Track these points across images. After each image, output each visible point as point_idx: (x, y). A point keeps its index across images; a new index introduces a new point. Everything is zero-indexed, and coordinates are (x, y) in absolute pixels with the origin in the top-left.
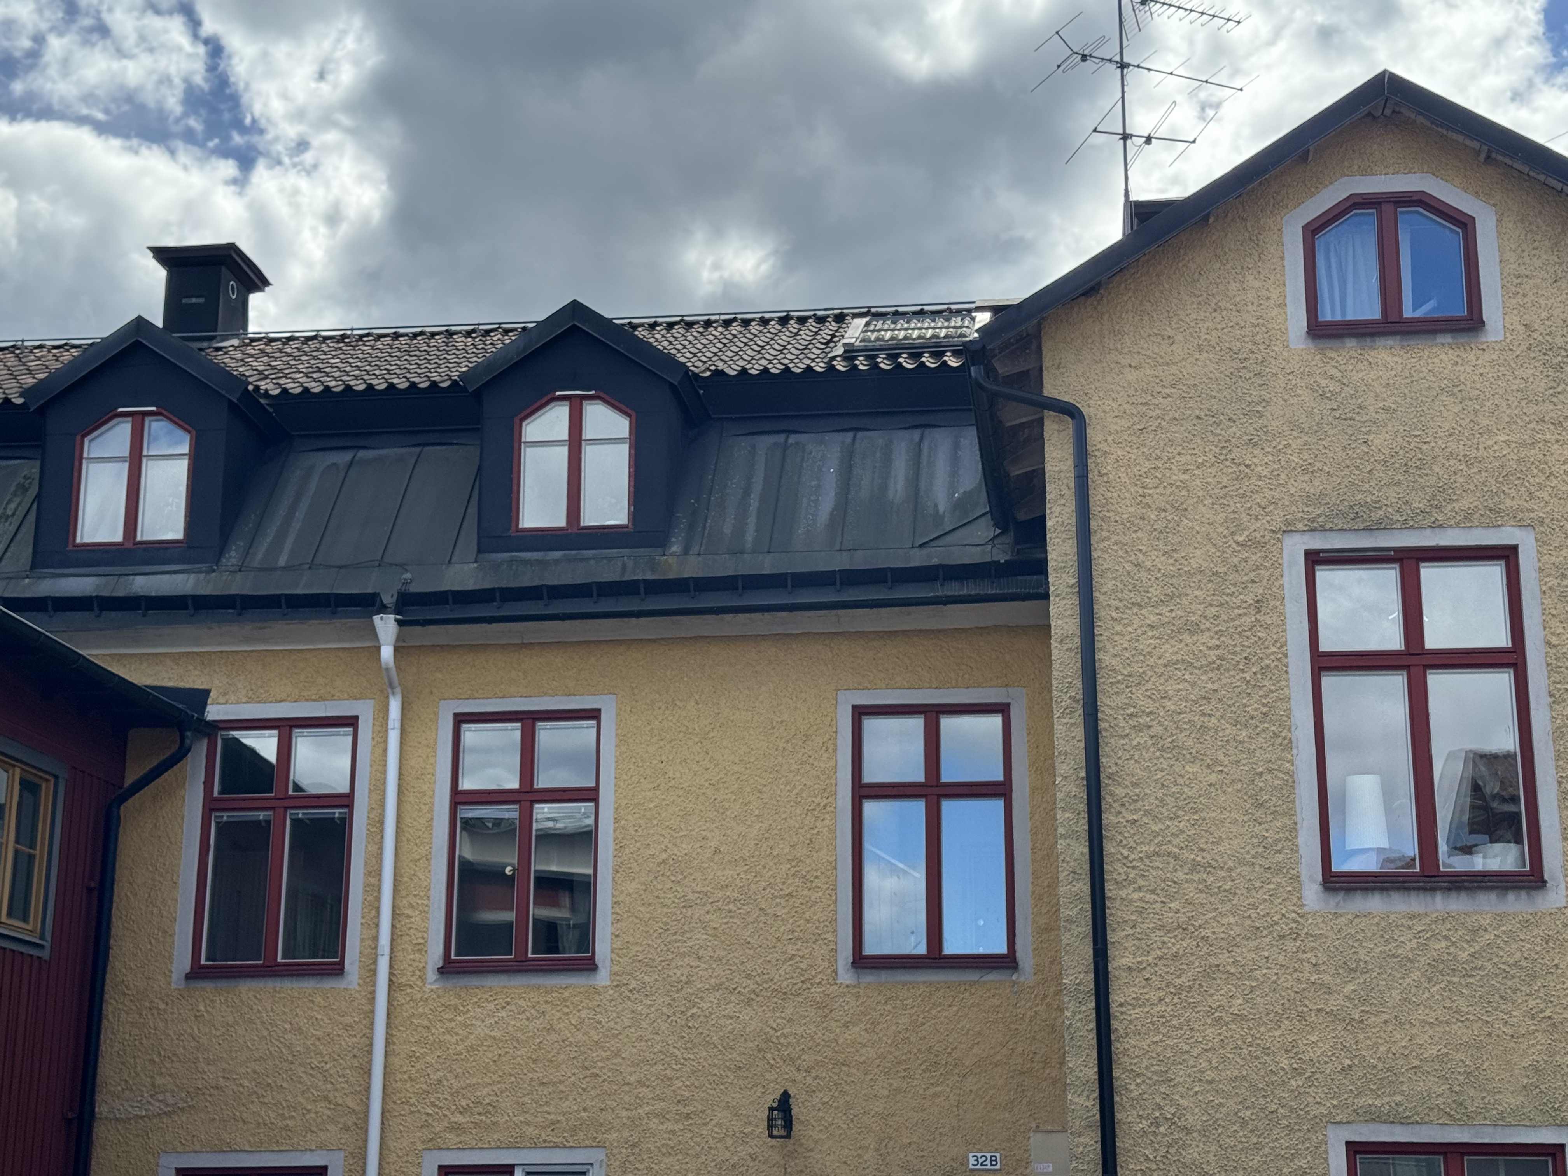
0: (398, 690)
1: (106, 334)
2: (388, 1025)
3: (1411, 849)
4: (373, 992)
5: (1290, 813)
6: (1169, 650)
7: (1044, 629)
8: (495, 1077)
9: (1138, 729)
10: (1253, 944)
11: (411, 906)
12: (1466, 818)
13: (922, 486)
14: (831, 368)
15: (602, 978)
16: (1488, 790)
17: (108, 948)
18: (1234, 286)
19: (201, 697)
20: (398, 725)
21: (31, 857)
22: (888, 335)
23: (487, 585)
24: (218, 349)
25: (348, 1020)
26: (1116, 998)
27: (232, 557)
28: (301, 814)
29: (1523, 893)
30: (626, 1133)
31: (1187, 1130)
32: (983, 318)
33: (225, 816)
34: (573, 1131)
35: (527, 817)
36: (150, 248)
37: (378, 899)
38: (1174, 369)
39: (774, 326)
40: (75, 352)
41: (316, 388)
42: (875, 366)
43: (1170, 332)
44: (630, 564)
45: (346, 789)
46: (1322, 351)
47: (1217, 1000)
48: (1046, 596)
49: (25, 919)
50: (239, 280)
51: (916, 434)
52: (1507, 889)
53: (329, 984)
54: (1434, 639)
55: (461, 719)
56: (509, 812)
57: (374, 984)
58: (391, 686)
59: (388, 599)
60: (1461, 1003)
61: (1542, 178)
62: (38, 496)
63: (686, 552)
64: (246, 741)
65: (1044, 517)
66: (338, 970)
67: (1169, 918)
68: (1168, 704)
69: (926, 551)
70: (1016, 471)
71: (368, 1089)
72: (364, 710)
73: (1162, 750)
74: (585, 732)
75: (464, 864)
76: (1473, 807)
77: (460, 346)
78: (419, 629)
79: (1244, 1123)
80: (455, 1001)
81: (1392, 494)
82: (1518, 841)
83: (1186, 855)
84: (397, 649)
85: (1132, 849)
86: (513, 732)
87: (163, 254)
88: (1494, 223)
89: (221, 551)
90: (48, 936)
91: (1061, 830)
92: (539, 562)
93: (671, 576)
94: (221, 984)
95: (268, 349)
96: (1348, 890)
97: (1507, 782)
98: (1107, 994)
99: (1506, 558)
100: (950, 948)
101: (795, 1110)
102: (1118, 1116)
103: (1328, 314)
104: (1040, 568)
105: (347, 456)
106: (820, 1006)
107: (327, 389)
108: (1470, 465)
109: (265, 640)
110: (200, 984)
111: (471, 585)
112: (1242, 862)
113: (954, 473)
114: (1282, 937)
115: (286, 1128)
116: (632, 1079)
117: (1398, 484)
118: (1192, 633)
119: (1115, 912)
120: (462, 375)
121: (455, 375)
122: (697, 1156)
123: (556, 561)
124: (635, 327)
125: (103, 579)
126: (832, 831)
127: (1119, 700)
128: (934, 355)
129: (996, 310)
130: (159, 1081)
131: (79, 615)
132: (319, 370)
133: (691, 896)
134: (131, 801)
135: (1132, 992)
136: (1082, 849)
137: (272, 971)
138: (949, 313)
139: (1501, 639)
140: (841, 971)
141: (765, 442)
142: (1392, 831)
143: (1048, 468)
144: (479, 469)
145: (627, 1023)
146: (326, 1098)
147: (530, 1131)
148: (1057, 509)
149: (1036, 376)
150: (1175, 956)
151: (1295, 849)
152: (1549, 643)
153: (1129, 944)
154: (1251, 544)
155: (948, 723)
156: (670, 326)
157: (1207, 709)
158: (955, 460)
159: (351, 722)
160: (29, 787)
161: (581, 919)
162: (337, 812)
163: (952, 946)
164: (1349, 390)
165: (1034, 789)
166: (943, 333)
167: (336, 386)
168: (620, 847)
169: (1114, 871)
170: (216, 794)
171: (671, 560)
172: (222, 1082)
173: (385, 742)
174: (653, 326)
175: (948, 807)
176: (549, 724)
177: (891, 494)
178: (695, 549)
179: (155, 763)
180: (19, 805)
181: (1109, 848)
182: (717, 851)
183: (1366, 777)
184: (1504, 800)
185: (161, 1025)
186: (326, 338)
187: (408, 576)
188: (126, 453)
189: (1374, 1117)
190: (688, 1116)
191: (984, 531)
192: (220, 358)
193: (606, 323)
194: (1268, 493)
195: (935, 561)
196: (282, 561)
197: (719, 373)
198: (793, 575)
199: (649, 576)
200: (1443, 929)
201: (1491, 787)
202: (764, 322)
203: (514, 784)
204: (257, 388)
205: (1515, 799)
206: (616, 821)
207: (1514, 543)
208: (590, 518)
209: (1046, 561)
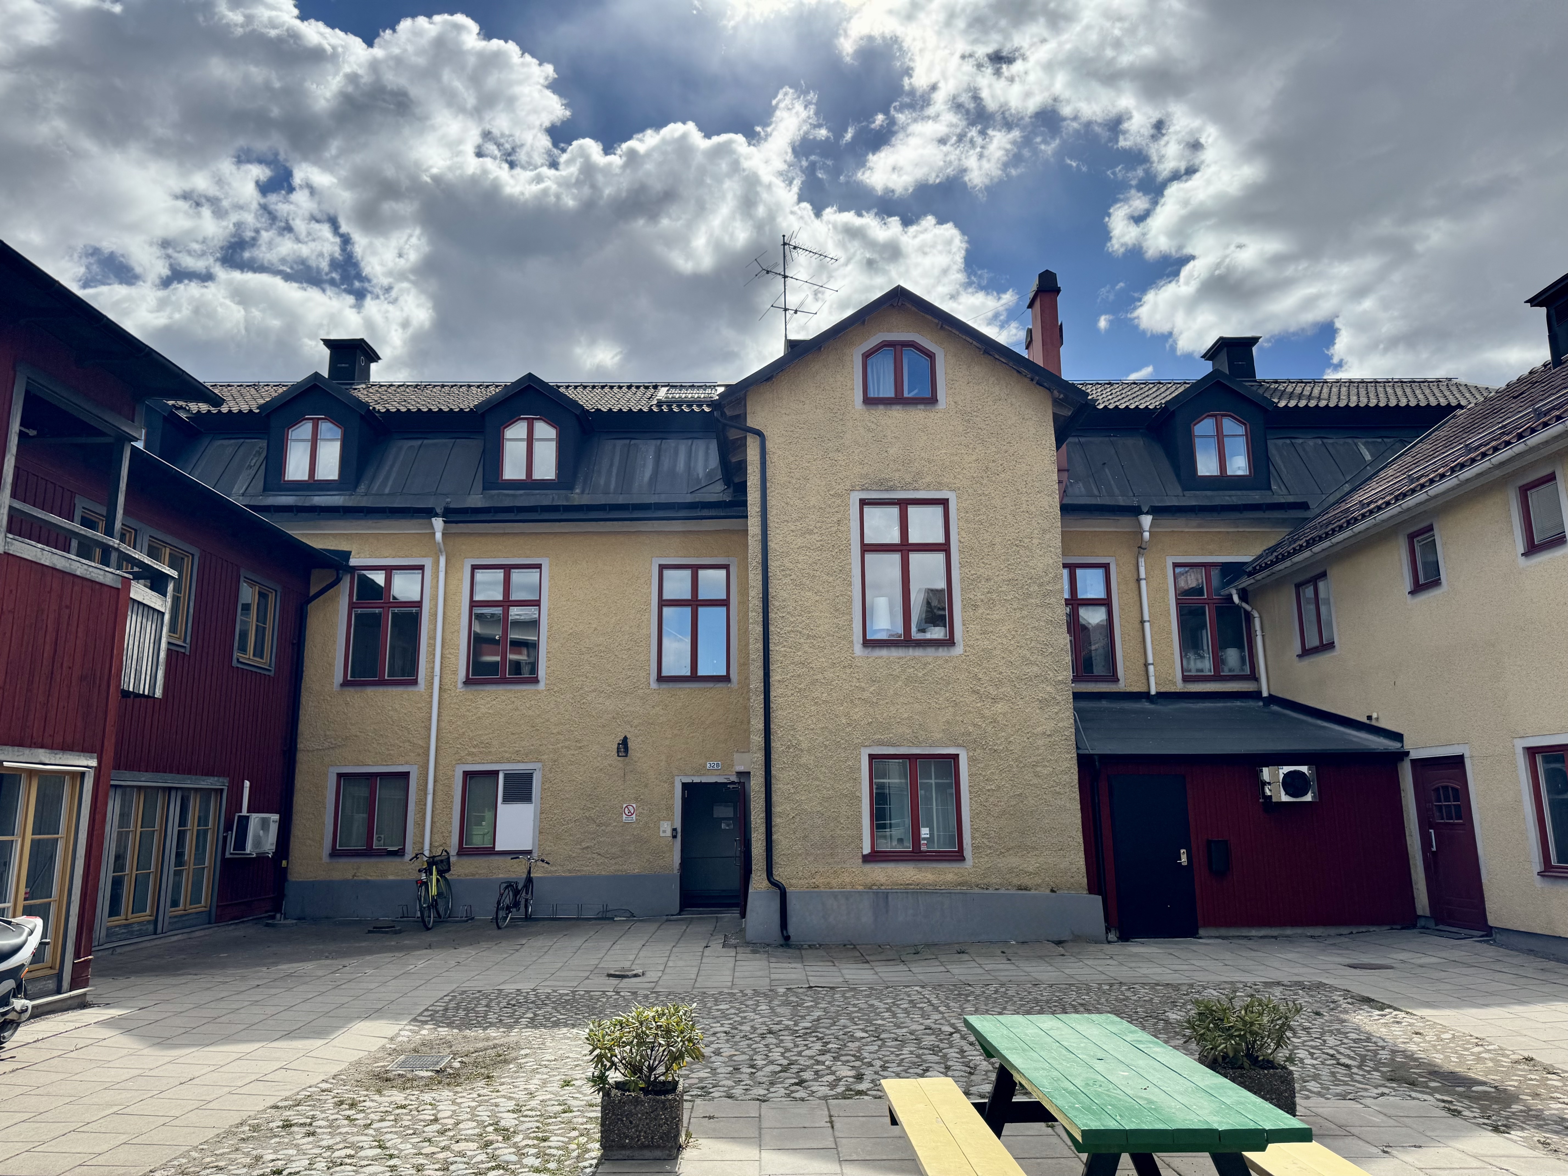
0: (444, 553)
1: (299, 381)
2: (439, 708)
3: (900, 630)
4: (432, 693)
5: (850, 614)
6: (800, 541)
7: (746, 531)
8: (490, 731)
9: (785, 576)
10: (832, 670)
11: (450, 653)
12: (924, 616)
13: (692, 465)
14: (651, 410)
15: (542, 686)
16: (933, 604)
17: (302, 671)
18: (831, 380)
19: (347, 555)
20: (444, 569)
21: (264, 628)
22: (677, 396)
23: (487, 505)
24: (355, 389)
25: (419, 705)
26: (773, 694)
27: (362, 488)
28: (396, 610)
29: (946, 649)
30: (551, 755)
31: (802, 751)
32: (721, 390)
33: (359, 611)
34: (527, 755)
35: (506, 613)
36: (322, 340)
37: (434, 650)
38: (804, 416)
39: (625, 389)
40: (285, 389)
41: (403, 409)
42: (671, 410)
43: (803, 399)
44: (556, 497)
45: (418, 598)
46: (868, 410)
47: (816, 694)
48: (746, 517)
49: (262, 658)
50: (366, 357)
51: (690, 441)
52: (939, 646)
53: (411, 689)
54: (914, 538)
55: (474, 568)
56: (498, 611)
57: (432, 689)
58: (441, 552)
59: (439, 511)
60: (919, 695)
61: (964, 337)
62: (266, 457)
63: (583, 492)
64: (369, 576)
65: (746, 481)
66: (415, 682)
67: (796, 659)
68: (799, 565)
69: (694, 495)
70: (734, 460)
71: (429, 737)
72: (428, 563)
73: (796, 585)
74: (534, 575)
75: (476, 634)
76: (927, 611)
77: (475, 392)
78: (454, 525)
79: (826, 746)
80: (471, 697)
81: (897, 474)
82: (945, 627)
83: (805, 631)
84: (443, 534)
85: (781, 629)
86: (500, 574)
87: (328, 343)
88: (943, 356)
89: (356, 487)
90: (273, 665)
91: (751, 621)
92: (513, 495)
93: (576, 503)
94: (358, 689)
95: (380, 390)
96: (874, 647)
97: (941, 601)
98: (769, 692)
99: (943, 504)
100: (700, 673)
101: (630, 744)
102: (772, 745)
103: (872, 394)
104: (744, 504)
105: (419, 442)
106: (642, 698)
107: (409, 410)
108: (930, 463)
109: (379, 529)
110: (346, 689)
111: (479, 505)
112: (829, 635)
113: (706, 460)
114: (845, 667)
115: (390, 755)
116: (555, 731)
117: (899, 470)
118: (810, 534)
119: (773, 657)
120: (475, 406)
121: (472, 406)
122: (584, 765)
123: (521, 495)
124: (559, 387)
125: (298, 498)
126: (649, 620)
127: (778, 563)
128: (698, 406)
129: (726, 386)
130: (328, 733)
131: (286, 514)
132: (405, 401)
133: (584, 650)
134: (313, 603)
135: (780, 691)
136: (759, 629)
137: (383, 683)
138: (706, 387)
139: (941, 539)
140: (651, 683)
141: (620, 443)
142: (892, 622)
143: (748, 459)
144: (484, 451)
145: (553, 706)
146: (409, 741)
147: (507, 755)
148: (751, 478)
149: (743, 417)
150: (799, 676)
151: (851, 629)
152: (960, 541)
153: (779, 670)
154: (837, 495)
155: (701, 573)
156: (576, 387)
157: (816, 568)
158: (707, 453)
159: (421, 568)
160: (262, 596)
161: (532, 660)
162: (414, 610)
163: (701, 672)
164: (880, 428)
165: (739, 603)
166: (702, 396)
167: (414, 409)
168: (550, 627)
169: (774, 639)
170: (354, 600)
171: (576, 496)
172: (358, 734)
173: (438, 577)
174: (567, 387)
175: (701, 610)
176: (517, 570)
177: (678, 469)
178: (587, 491)
179: (325, 585)
180: (258, 604)
181: (771, 628)
182: (596, 629)
183: (882, 599)
184: (939, 609)
185: (328, 707)
186: (408, 386)
187: (449, 500)
188: (310, 437)
189: (881, 743)
190: (580, 748)
191: (719, 487)
192: (356, 393)
193: (546, 384)
194: (844, 473)
195: (697, 500)
196: (387, 491)
197: (598, 410)
198: (633, 504)
199: (565, 503)
200: (912, 663)
201: (935, 603)
202: (620, 387)
203: (500, 598)
204: (374, 408)
205: (944, 609)
206: (549, 615)
207: (946, 497)
208: (537, 475)
209: (746, 501)
